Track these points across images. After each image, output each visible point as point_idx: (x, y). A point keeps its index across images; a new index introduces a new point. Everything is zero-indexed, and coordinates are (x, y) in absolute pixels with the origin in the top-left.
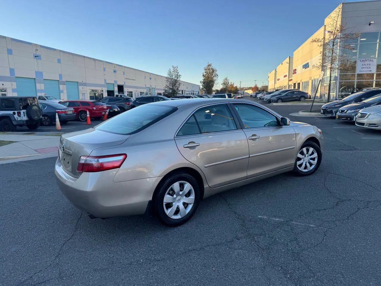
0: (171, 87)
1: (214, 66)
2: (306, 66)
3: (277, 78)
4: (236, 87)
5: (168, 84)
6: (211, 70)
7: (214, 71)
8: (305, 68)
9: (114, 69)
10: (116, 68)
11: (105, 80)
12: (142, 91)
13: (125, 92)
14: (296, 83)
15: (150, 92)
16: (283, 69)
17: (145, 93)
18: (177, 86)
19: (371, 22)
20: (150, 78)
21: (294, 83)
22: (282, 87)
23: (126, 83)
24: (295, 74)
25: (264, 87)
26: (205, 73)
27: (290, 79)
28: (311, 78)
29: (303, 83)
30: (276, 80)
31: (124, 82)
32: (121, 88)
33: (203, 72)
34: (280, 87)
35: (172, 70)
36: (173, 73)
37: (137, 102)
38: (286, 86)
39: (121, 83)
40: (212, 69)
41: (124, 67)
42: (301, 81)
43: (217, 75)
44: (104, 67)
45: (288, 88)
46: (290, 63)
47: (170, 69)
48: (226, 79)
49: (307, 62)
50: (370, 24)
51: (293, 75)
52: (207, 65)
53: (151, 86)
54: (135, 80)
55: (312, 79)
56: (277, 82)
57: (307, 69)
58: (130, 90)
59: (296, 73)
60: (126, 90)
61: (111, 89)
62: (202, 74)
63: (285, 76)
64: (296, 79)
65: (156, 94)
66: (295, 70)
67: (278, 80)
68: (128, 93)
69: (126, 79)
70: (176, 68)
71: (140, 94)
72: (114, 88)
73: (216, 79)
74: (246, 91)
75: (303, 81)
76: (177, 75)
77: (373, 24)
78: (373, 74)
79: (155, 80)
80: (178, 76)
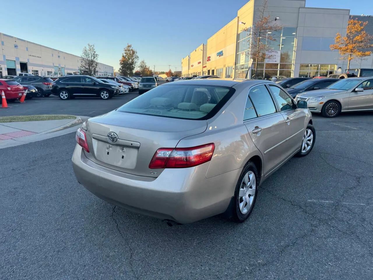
0: (87, 67)
1: (134, 48)
2: (220, 54)
3: (191, 65)
4: (151, 71)
5: (84, 64)
6: (131, 52)
7: (134, 53)
8: (220, 56)
9: (15, 43)
10: (17, 43)
11: (4, 56)
12: (50, 70)
13: (30, 70)
14: (210, 70)
15: (59, 72)
16: (197, 55)
17: (53, 73)
18: (94, 66)
19: (277, 18)
20: (59, 57)
21: (208, 69)
22: (196, 73)
23: (29, 60)
24: (209, 62)
25: (177, 72)
26: (125, 55)
27: (204, 66)
28: (225, 66)
29: (217, 70)
30: (190, 66)
31: (28, 60)
32: (24, 66)
33: (123, 53)
34: (194, 73)
35: (88, 48)
36: (89, 51)
37: (60, 82)
38: (201, 72)
39: (24, 61)
40: (132, 50)
41: (28, 42)
42: (215, 68)
43: (138, 57)
44: (2, 40)
45: (203, 75)
46: (204, 50)
47: (85, 47)
48: (143, 62)
49: (221, 50)
50: (276, 19)
51: (207, 62)
52: (127, 46)
53: (60, 65)
54: (41, 57)
55: (227, 66)
56: (191, 68)
57: (221, 57)
58: (35, 69)
59: (210, 60)
60: (30, 68)
61: (12, 67)
62: (122, 55)
63: (199, 63)
64: (210, 66)
65: (66, 74)
66: (210, 57)
67: (192, 66)
68: (33, 72)
69: (30, 55)
70: (93, 47)
71: (47, 73)
72: (15, 65)
73: (137, 61)
74: (160, 76)
75: (217, 68)
76: (94, 54)
77: (278, 19)
78: (278, 64)
79: (64, 59)
80: (95, 56)
